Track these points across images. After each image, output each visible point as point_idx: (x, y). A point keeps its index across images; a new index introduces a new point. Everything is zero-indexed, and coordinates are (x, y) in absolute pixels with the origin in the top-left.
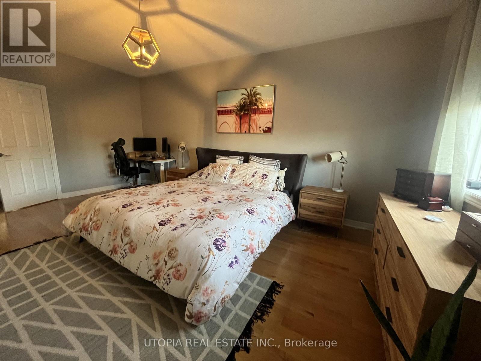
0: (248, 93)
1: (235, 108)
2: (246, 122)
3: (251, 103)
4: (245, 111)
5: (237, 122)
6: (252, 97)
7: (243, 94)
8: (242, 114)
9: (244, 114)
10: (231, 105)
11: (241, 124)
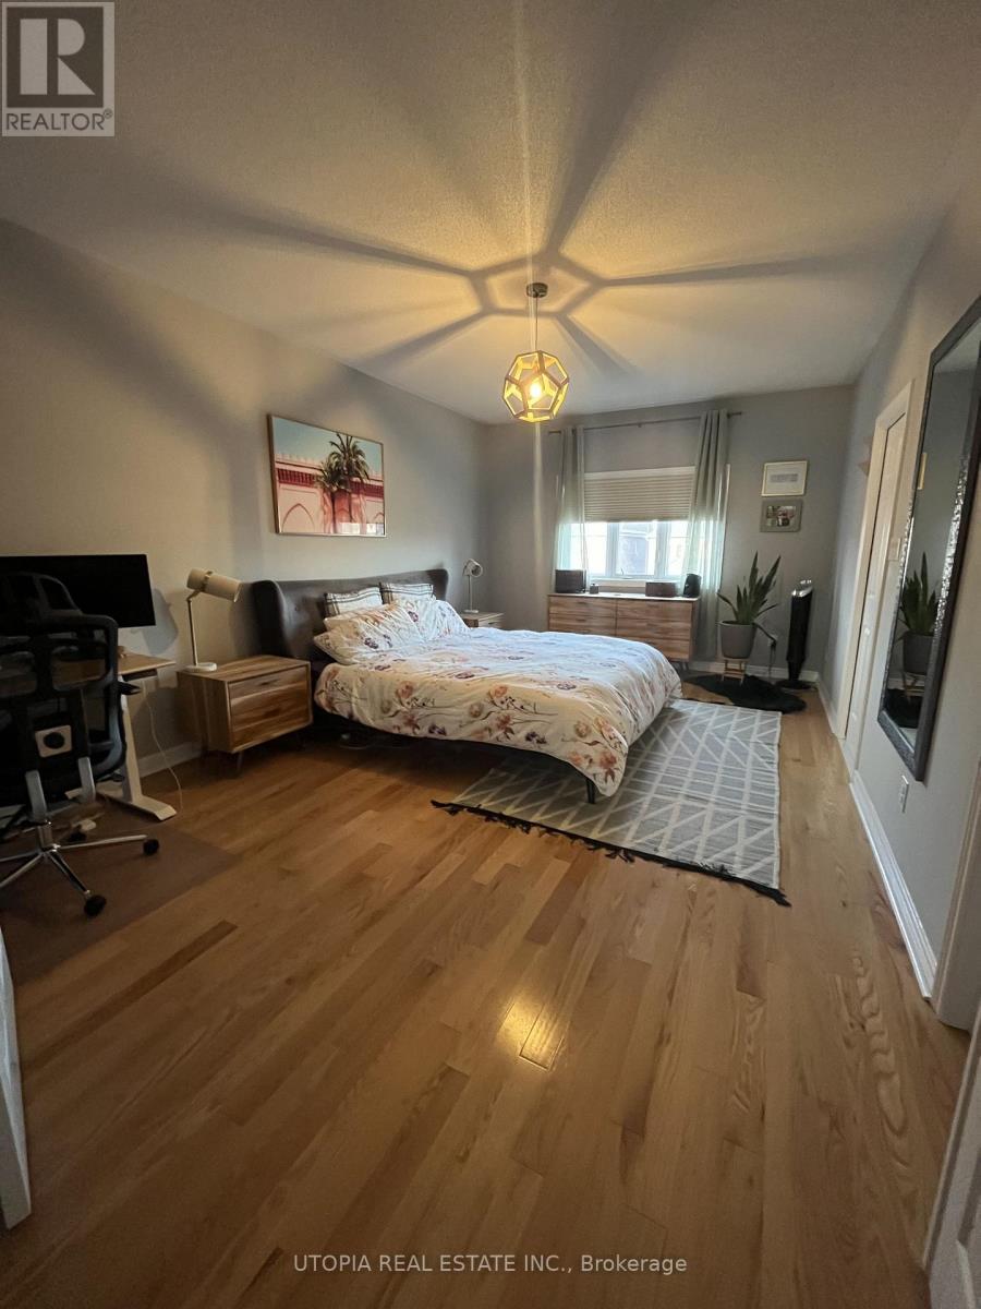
0: (342, 443)
1: (320, 473)
2: (343, 509)
3: (349, 466)
4: (340, 483)
5: (326, 508)
6: (350, 455)
7: (333, 443)
8: (335, 489)
9: (339, 490)
10: (309, 462)
11: (334, 513)
